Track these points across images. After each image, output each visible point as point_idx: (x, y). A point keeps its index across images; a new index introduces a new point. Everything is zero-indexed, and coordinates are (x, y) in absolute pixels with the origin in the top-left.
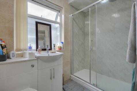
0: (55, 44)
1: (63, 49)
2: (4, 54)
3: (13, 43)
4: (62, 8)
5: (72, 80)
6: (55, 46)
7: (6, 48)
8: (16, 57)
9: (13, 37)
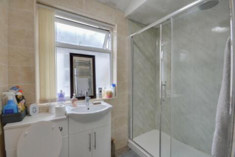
0: (101, 88)
1: (116, 95)
2: (19, 111)
3: (34, 92)
4: (114, 26)
5: (130, 149)
6: (101, 92)
7: (24, 101)
8: (39, 112)
9: (34, 82)
